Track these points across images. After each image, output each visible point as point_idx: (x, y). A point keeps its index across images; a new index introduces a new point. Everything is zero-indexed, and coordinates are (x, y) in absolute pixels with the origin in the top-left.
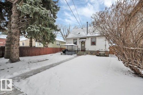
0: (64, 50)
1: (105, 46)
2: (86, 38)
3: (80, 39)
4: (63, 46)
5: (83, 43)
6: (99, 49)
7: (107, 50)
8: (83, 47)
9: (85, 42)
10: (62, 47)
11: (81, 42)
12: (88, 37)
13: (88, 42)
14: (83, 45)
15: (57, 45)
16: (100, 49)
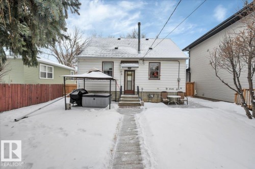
0: (76, 93)
1: (179, 81)
2: (137, 62)
3: (122, 62)
4: (72, 78)
5: (130, 72)
6: (167, 89)
7: (181, 90)
8: (129, 83)
9: (134, 71)
10: (68, 82)
11: (125, 71)
12: (143, 59)
13: (142, 73)
14: (129, 78)
15: (44, 75)
16: (168, 87)
